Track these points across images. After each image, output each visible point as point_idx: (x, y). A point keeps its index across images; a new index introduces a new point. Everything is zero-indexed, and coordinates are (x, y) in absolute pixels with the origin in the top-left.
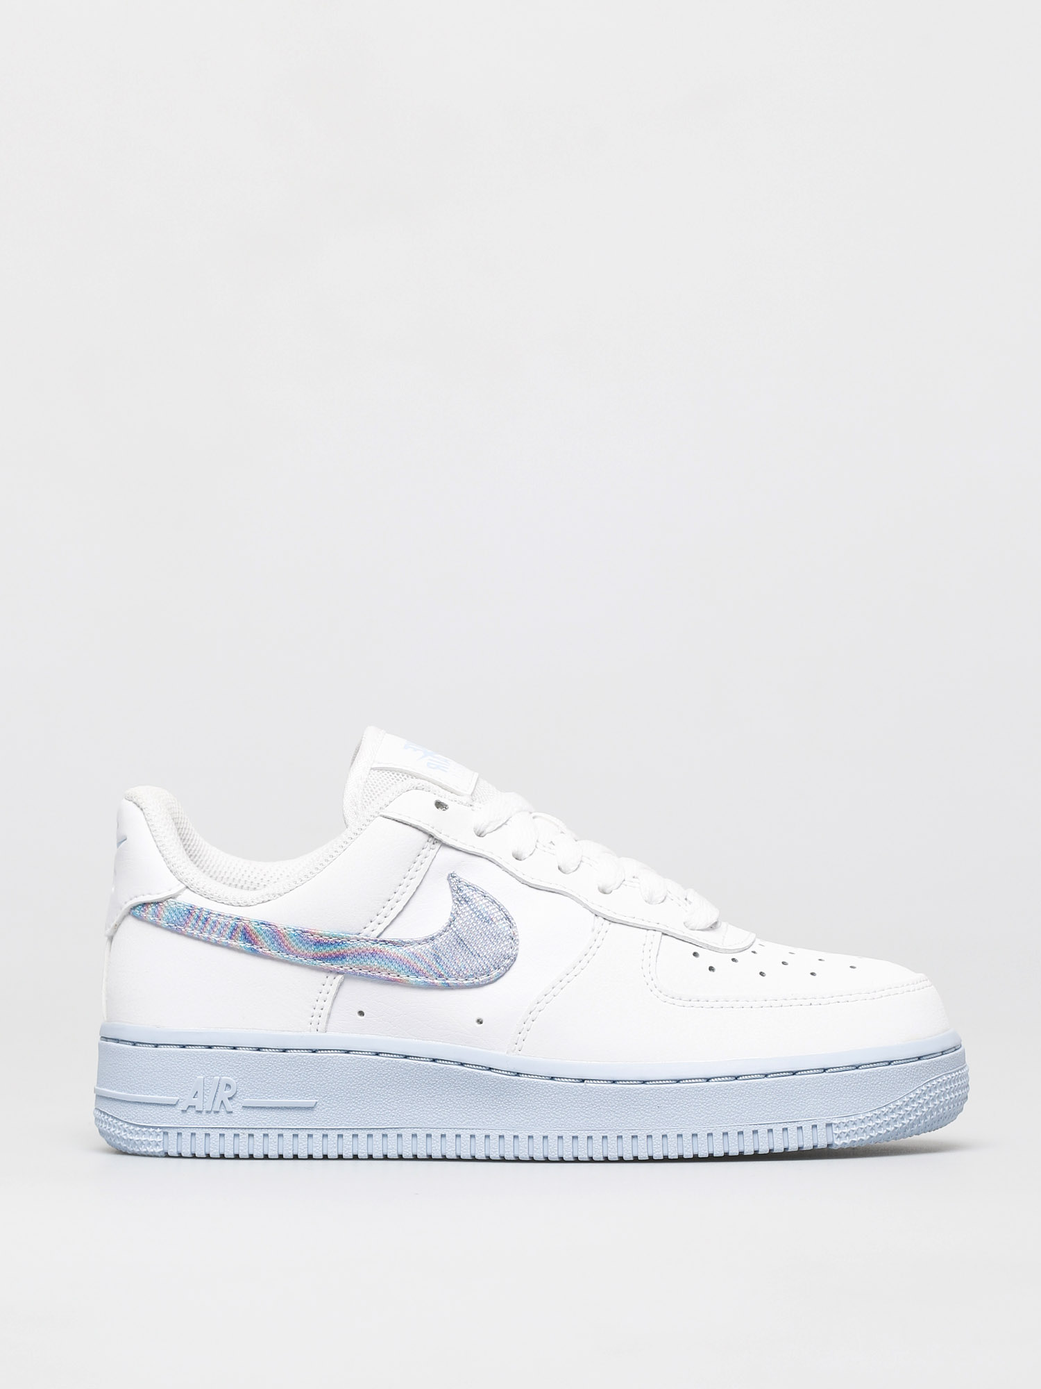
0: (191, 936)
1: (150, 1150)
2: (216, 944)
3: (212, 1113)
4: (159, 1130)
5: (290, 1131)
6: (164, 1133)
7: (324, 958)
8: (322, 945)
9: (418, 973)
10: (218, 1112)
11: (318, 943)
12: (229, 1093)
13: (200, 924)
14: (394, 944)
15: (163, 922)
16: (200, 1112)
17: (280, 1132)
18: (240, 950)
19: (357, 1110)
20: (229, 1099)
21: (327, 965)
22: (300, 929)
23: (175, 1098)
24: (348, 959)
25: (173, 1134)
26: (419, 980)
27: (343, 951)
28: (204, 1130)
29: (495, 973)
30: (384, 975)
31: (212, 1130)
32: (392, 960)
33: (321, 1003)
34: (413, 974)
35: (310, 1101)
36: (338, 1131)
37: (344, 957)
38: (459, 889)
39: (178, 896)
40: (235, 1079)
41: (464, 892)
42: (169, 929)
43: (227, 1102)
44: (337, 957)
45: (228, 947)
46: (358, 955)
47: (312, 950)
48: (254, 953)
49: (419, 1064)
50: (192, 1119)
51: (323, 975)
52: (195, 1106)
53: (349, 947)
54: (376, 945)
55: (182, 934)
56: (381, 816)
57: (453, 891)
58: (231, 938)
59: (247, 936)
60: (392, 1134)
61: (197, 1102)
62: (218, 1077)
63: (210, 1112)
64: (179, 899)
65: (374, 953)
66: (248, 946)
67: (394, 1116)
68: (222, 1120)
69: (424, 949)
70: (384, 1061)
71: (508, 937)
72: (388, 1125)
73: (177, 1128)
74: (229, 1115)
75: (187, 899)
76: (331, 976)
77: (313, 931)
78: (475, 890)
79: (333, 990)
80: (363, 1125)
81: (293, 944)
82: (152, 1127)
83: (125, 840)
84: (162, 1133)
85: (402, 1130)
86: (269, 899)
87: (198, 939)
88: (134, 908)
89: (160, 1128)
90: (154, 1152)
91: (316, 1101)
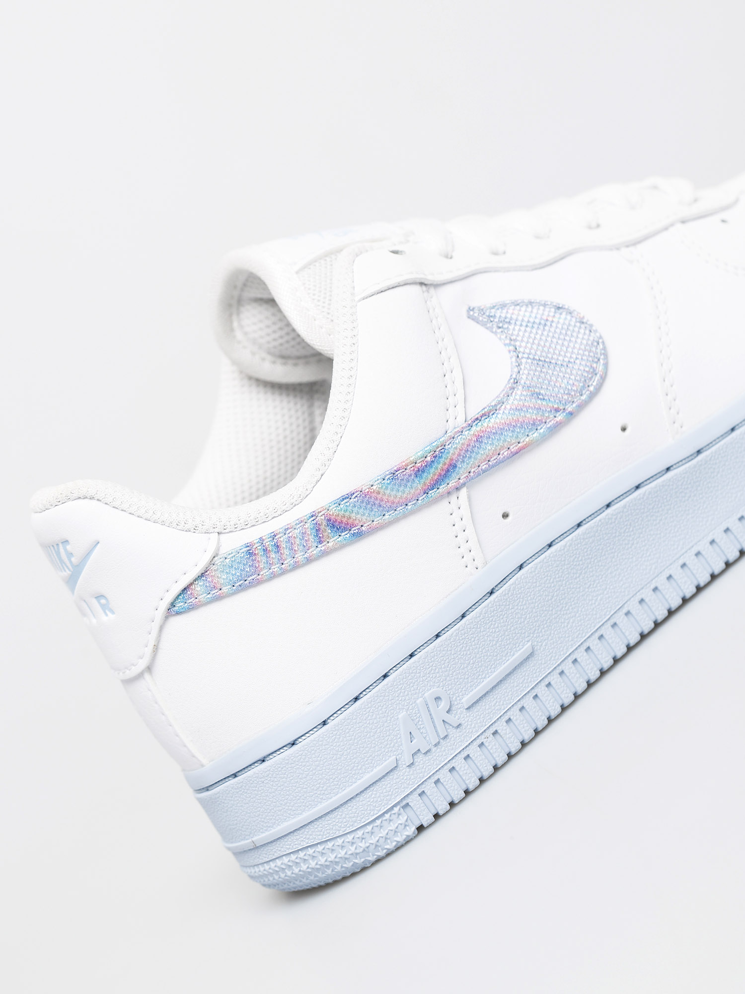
0: (273, 576)
1: (400, 838)
2: (309, 561)
3: (441, 741)
4: (396, 810)
5: (527, 696)
6: (403, 807)
7: (435, 484)
8: (423, 471)
9: (534, 425)
10: (446, 736)
11: (419, 472)
12: (444, 705)
13: (273, 555)
14: (486, 415)
15: (225, 589)
16: (429, 751)
17: (519, 706)
18: (342, 547)
19: (571, 621)
20: (448, 712)
21: (443, 488)
22: (387, 473)
23: (391, 759)
24: (459, 466)
25: (414, 800)
26: (542, 431)
27: (448, 460)
28: (446, 767)
29: (600, 368)
30: (505, 454)
31: (454, 761)
32: (499, 431)
33: (462, 536)
34: (531, 430)
35: (526, 648)
36: (569, 658)
37: (455, 466)
38: (489, 316)
39: (219, 550)
40: (438, 687)
41: (498, 315)
42: (243, 588)
43: (449, 718)
44: (448, 471)
45: (325, 554)
46: (467, 451)
47: (418, 485)
48: (359, 535)
49: (600, 521)
50: (426, 766)
51: (445, 502)
52: (419, 750)
53: (452, 451)
54: (474, 428)
55: (259, 582)
56: (359, 301)
57: (484, 324)
58: (320, 542)
59: (337, 525)
60: (620, 618)
61: (418, 743)
62: (421, 699)
63: (439, 742)
64: (223, 551)
65: (479, 439)
66: (345, 535)
67: (609, 597)
68: (458, 740)
69: (518, 397)
70: (565, 546)
71: (578, 324)
72: (610, 611)
73: (415, 789)
74: (458, 730)
75: (233, 543)
76: (453, 498)
77: (404, 464)
78: (503, 306)
79: (465, 512)
80: (587, 632)
81: (394, 493)
82: (386, 812)
83: (99, 543)
84: (402, 809)
85: (626, 605)
86: (321, 472)
87: (284, 572)
88: (173, 605)
89: (395, 806)
90: (408, 836)
91: (530, 643)
